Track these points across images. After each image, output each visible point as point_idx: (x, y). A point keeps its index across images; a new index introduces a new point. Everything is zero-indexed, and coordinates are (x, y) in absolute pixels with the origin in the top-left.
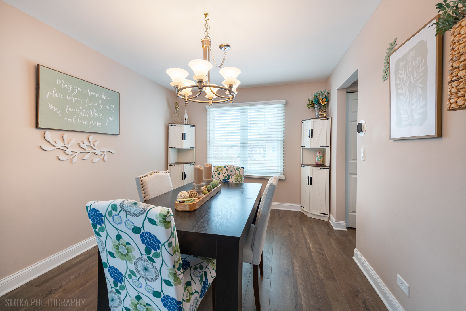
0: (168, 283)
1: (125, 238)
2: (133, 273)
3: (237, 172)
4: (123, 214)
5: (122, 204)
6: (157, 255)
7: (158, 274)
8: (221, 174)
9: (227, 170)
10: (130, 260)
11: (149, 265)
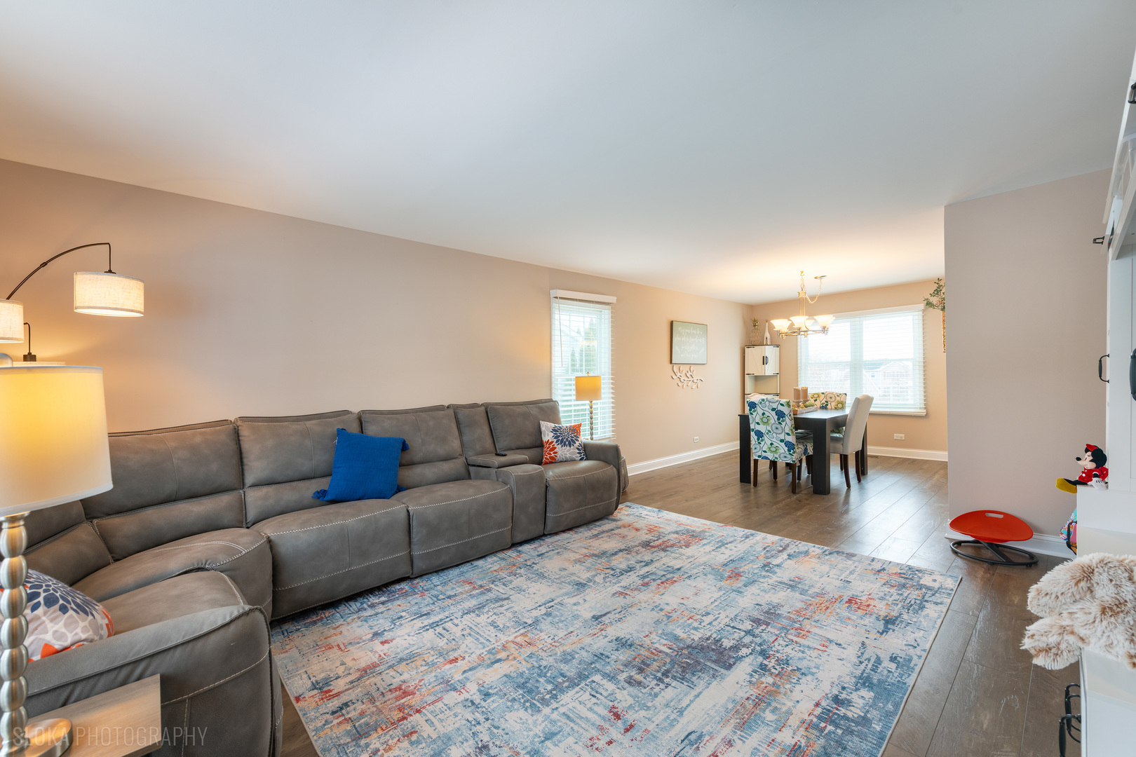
0: (788, 434)
1: (767, 414)
2: (770, 431)
3: (838, 398)
4: (767, 403)
5: (767, 399)
6: (783, 421)
7: (783, 430)
8: (818, 400)
9: (826, 397)
10: (768, 425)
11: (779, 426)
